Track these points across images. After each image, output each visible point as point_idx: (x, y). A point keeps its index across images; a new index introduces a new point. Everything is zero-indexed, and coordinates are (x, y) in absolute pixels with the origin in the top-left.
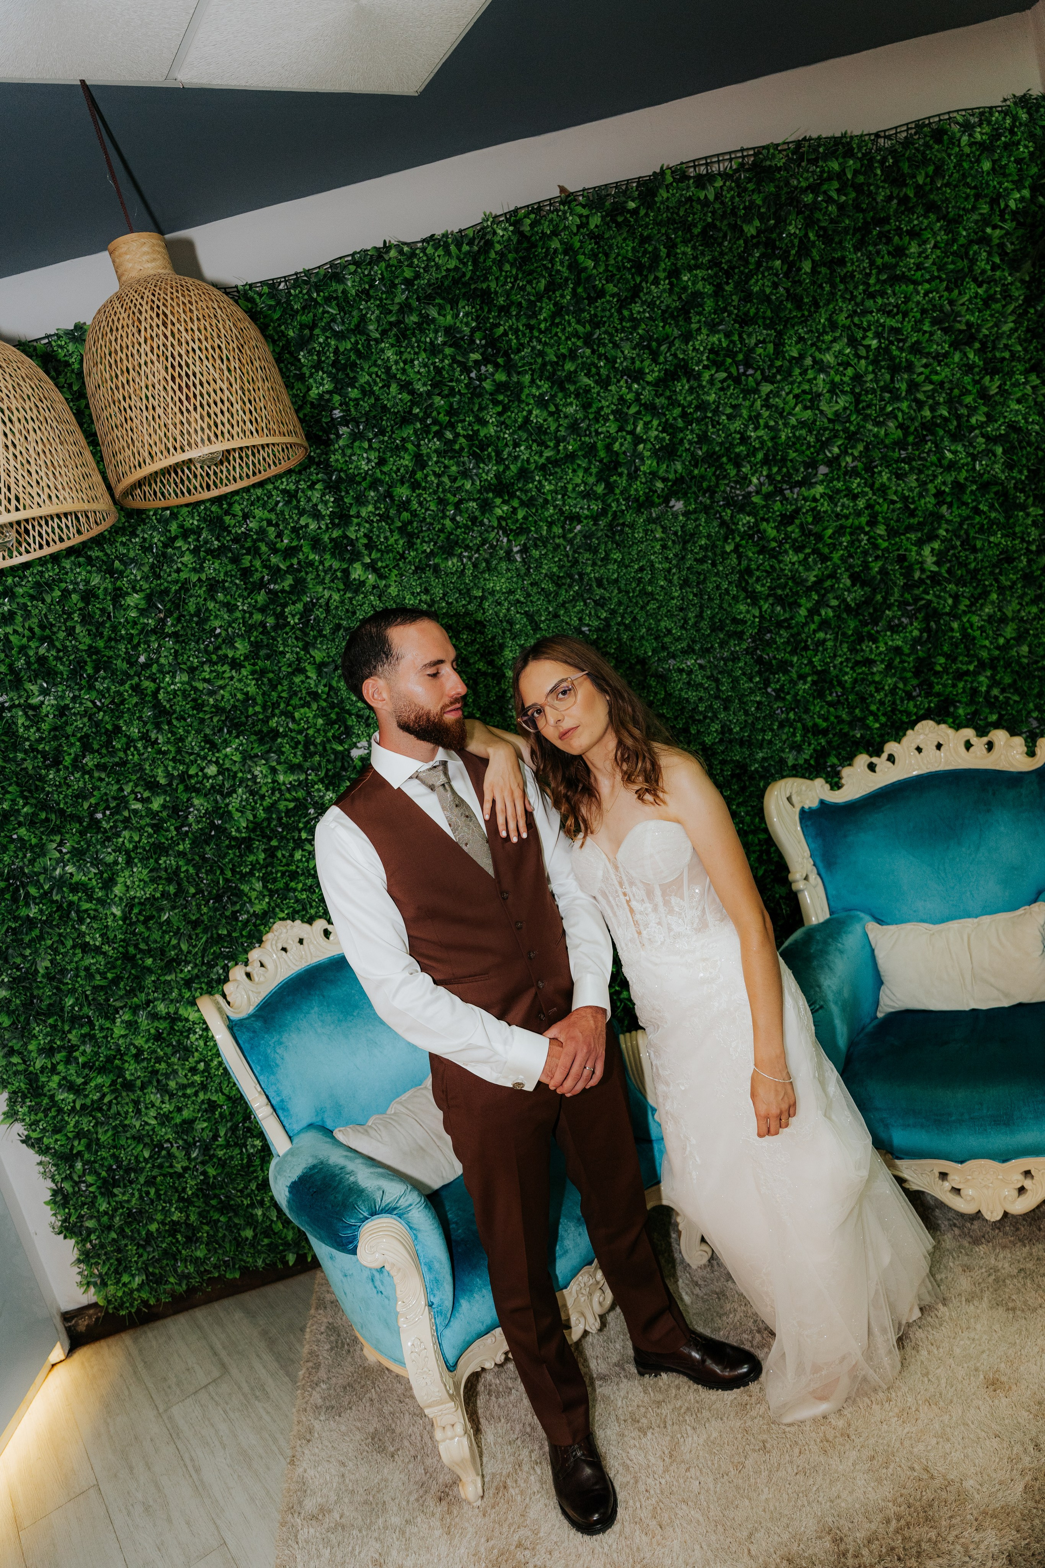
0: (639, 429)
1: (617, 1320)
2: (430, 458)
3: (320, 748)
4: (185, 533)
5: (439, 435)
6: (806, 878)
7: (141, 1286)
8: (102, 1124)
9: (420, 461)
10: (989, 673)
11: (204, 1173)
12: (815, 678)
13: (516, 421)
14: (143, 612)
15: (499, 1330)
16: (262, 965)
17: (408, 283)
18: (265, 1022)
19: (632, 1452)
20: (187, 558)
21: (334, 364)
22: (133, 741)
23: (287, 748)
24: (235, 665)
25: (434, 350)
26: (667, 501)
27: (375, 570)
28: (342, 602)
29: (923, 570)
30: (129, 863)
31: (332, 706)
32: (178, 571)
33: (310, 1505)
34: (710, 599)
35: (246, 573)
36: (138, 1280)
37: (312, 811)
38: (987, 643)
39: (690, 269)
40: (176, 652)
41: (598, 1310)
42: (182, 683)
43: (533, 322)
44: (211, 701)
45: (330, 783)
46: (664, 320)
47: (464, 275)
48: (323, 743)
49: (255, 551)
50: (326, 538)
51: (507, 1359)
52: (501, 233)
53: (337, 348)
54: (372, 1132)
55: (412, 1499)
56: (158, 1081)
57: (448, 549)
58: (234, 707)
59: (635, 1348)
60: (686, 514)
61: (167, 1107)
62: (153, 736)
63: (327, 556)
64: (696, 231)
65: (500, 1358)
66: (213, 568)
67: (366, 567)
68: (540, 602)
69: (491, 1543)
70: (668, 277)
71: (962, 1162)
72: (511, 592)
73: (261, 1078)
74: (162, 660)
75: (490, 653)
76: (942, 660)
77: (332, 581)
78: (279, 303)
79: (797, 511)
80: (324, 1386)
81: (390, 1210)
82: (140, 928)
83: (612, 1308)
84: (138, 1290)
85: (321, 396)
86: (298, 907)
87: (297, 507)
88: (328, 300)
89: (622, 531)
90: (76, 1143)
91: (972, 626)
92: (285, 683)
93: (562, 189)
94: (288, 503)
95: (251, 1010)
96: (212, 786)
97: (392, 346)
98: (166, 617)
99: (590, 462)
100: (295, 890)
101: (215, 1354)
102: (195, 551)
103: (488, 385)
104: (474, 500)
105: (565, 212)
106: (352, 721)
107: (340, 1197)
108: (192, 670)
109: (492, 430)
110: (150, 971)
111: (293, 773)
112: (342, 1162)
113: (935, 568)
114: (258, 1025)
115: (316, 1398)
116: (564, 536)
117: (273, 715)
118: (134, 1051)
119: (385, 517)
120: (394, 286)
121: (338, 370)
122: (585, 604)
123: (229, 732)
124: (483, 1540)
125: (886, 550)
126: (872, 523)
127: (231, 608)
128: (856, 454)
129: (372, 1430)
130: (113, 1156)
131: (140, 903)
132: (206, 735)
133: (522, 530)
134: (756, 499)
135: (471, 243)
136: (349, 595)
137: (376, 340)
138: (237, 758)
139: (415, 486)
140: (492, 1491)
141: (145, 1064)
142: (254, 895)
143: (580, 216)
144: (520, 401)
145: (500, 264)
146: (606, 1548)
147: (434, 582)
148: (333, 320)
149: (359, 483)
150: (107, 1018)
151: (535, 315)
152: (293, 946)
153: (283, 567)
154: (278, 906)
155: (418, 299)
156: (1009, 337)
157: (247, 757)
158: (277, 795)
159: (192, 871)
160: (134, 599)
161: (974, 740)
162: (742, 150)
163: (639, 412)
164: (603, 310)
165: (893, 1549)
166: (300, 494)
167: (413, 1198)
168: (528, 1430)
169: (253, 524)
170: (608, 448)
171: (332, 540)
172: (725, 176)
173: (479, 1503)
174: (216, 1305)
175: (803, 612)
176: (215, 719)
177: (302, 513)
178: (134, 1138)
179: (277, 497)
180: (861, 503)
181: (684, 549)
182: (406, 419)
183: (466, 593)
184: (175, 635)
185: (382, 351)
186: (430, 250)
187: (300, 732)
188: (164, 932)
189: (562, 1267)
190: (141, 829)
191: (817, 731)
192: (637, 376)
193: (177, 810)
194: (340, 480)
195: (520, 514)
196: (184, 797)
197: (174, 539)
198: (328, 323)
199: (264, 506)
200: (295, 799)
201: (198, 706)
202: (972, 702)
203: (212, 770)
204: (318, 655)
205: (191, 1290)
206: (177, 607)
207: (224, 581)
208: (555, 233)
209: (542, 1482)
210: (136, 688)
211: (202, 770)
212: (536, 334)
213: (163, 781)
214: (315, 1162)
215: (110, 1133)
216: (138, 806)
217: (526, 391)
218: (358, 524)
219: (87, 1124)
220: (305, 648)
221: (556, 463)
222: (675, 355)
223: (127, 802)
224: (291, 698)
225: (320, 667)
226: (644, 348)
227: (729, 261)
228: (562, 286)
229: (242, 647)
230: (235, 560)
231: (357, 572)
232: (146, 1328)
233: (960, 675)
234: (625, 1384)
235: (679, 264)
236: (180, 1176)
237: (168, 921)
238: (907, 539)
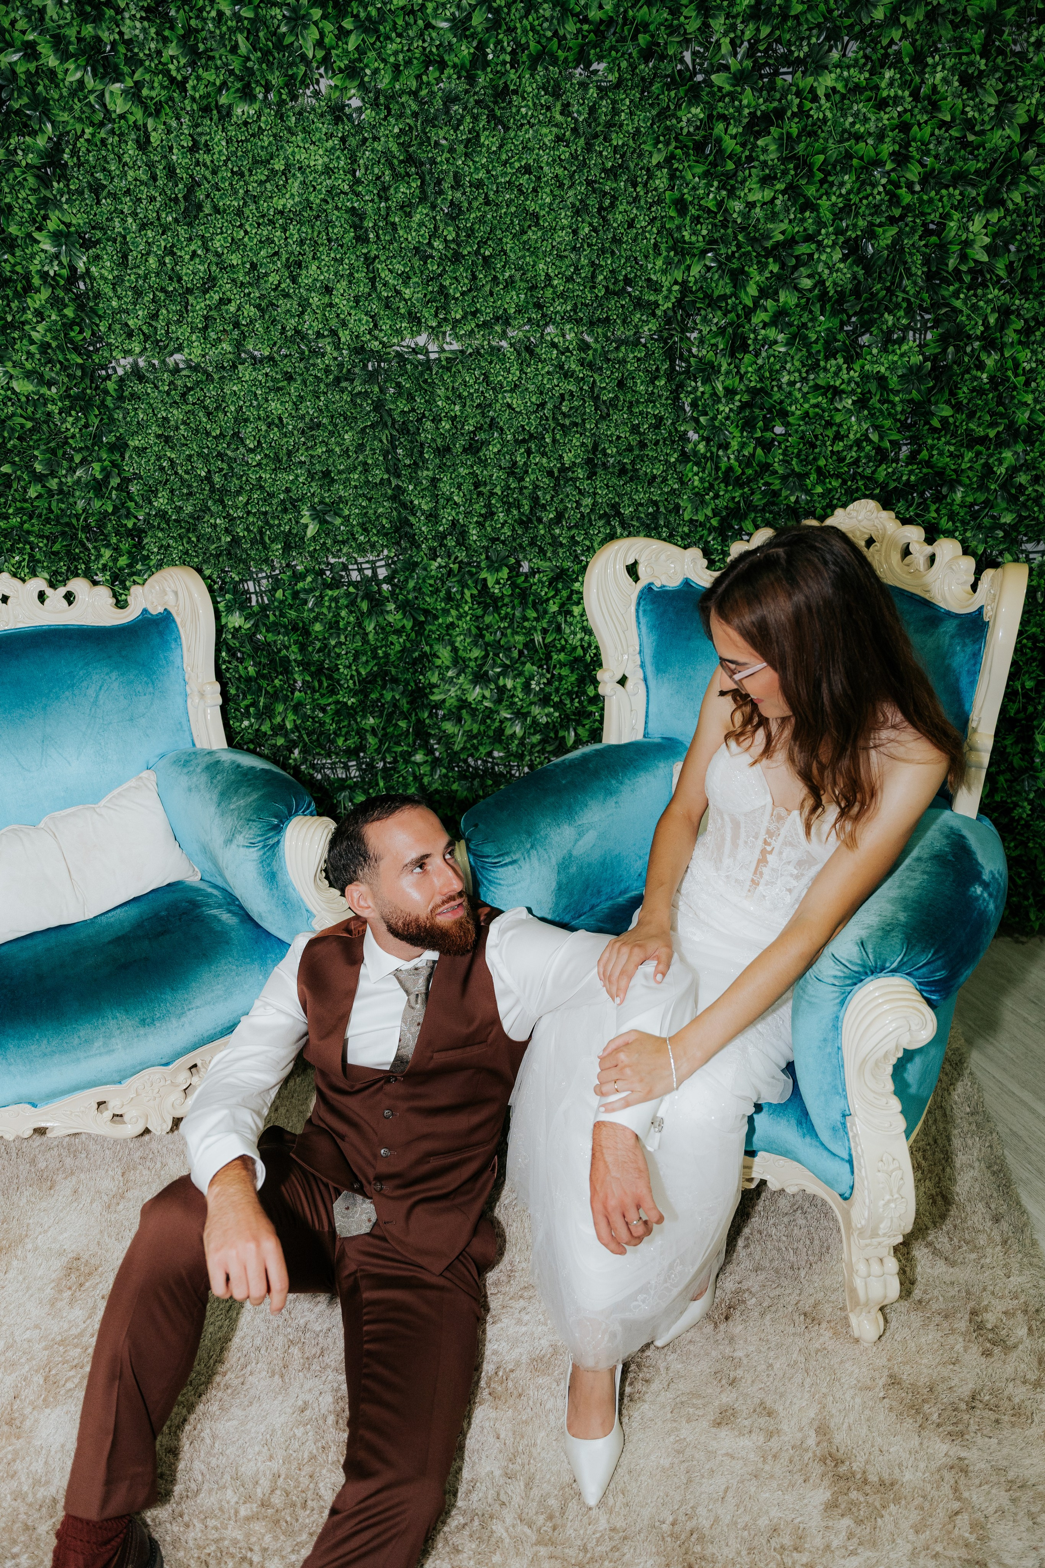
6: (622, 681)
10: (1020, 448)
12: (746, 398)
26: (583, 59)
29: (963, 258)
38: (1029, 399)
76: (947, 411)
79: (780, 113)
91: (1017, 365)
113: (985, 258)
116: (414, 94)
125: (908, 208)
126: (901, 158)
128: (910, 26)
134: (718, 79)
175: (752, 290)
180: (887, 118)
181: (589, 147)
195: (353, 42)
202: (982, 487)
233: (972, 441)
238: (950, 196)
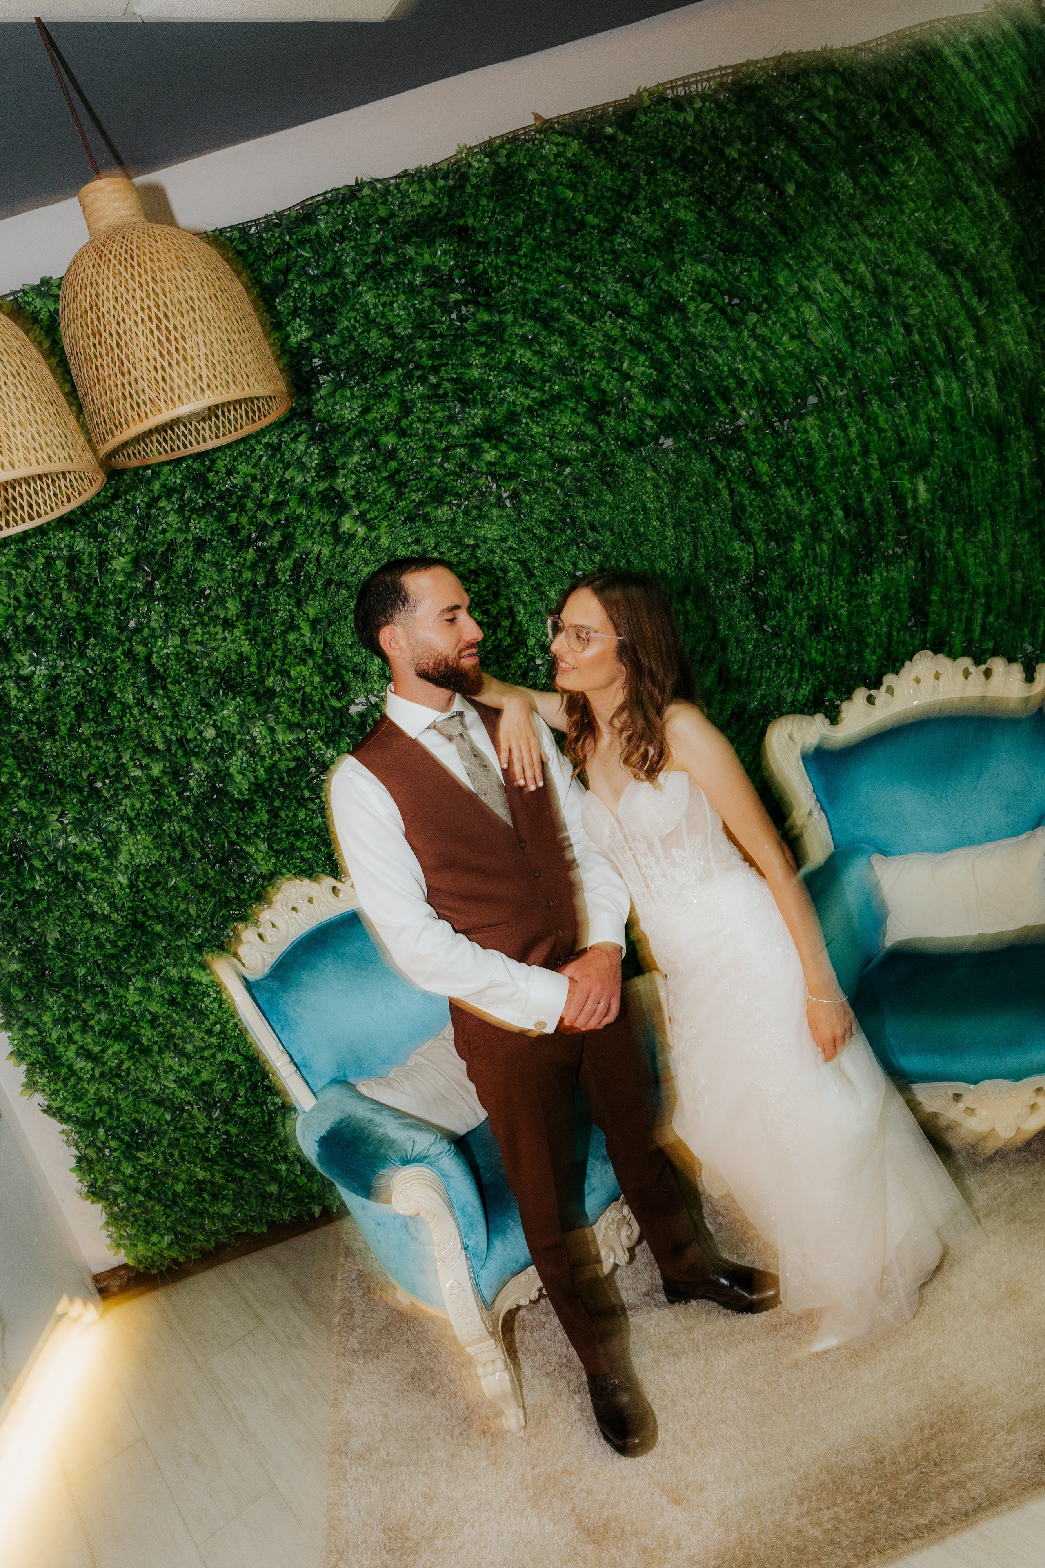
0: (625, 366)
1: (644, 1253)
2: (414, 405)
3: (318, 706)
4: (169, 491)
5: (423, 379)
6: (810, 814)
7: (171, 1244)
8: (122, 1090)
9: (406, 408)
10: (983, 601)
11: (227, 1132)
12: (811, 613)
13: (500, 362)
14: (129, 576)
15: (532, 1268)
16: (273, 925)
17: (383, 221)
18: (282, 981)
19: (668, 1377)
20: (172, 518)
21: (311, 310)
22: (129, 707)
23: (284, 707)
24: (228, 624)
25: (412, 290)
26: (656, 439)
27: (365, 522)
28: (333, 556)
29: (915, 499)
30: (132, 830)
31: (328, 663)
32: (164, 532)
33: (356, 1444)
34: (704, 538)
35: (233, 530)
36: (167, 1239)
37: (313, 770)
38: (981, 570)
39: (671, 196)
40: (166, 615)
41: (626, 1243)
42: (175, 647)
43: (513, 258)
44: (206, 663)
45: (330, 741)
46: (646, 251)
47: (440, 211)
48: (321, 702)
49: (241, 508)
50: (312, 491)
51: (541, 1296)
52: (476, 165)
53: (313, 293)
54: (393, 1083)
55: (456, 1433)
56: (175, 1045)
57: (439, 496)
58: (228, 668)
59: (664, 1277)
60: (676, 451)
61: (185, 1070)
62: (148, 702)
63: (315, 509)
64: (676, 156)
65: (534, 1295)
66: (199, 527)
67: (356, 518)
68: (533, 549)
69: (537, 1471)
70: (649, 205)
71: (975, 1083)
72: (504, 539)
73: (282, 1037)
74: (153, 624)
75: (485, 603)
76: (937, 589)
77: (321, 536)
78: (251, 248)
79: (788, 444)
80: (360, 1331)
81: (419, 1159)
82: (148, 895)
83: (639, 1242)
84: (167, 1249)
85: (300, 345)
86: (304, 866)
87: (281, 461)
88: (301, 243)
89: (612, 471)
90: (97, 1110)
91: (965, 553)
92: (279, 641)
93: (537, 117)
94: (271, 457)
95: (267, 970)
96: (212, 749)
97: (370, 289)
98: (154, 579)
99: (577, 401)
100: (301, 849)
101: (249, 1306)
102: (180, 510)
103: (469, 326)
104: (462, 446)
105: (541, 141)
106: (348, 676)
107: (371, 1149)
108: (184, 633)
109: (476, 373)
110: (161, 937)
111: (292, 732)
112: (369, 1115)
113: (927, 496)
114: (275, 985)
115: (354, 1343)
116: (554, 481)
117: (269, 675)
118: (149, 1017)
119: (372, 467)
120: (368, 225)
121: (316, 317)
122: (578, 548)
123: (225, 694)
124: (529, 1469)
125: (878, 479)
126: (864, 453)
127: (219, 567)
128: (845, 382)
129: (410, 1370)
130: (135, 1121)
131: (147, 871)
132: (202, 699)
133: (512, 476)
134: (746, 433)
135: (445, 177)
136: (339, 549)
137: (352, 283)
138: (235, 719)
139: (402, 433)
140: (533, 1422)
141: (161, 1029)
142: (259, 856)
143: (557, 144)
144: (503, 342)
145: (477, 197)
146: (650, 1469)
147: (426, 531)
148: (308, 264)
149: (344, 433)
150: (120, 985)
151: (515, 250)
152: (303, 905)
153: (270, 523)
154: (284, 866)
155: (394, 238)
156: (996, 255)
157: (245, 718)
158: (277, 755)
159: (196, 835)
160: (120, 563)
161: (972, 669)
162: (721, 69)
163: (624, 349)
164: (584, 243)
165: (928, 1454)
166: (283, 447)
167: (444, 1146)
168: (565, 1361)
169: (237, 480)
170: (596, 386)
171: (318, 493)
172: (703, 97)
173: (522, 1433)
174: (246, 1260)
175: (797, 547)
176: (211, 682)
177: (287, 466)
178: (154, 1102)
179: (260, 450)
180: (852, 433)
181: (676, 487)
182: (388, 365)
183: (458, 542)
184: (165, 597)
185: (360, 294)
186: (403, 187)
187: (298, 690)
188: (172, 898)
189: (591, 1203)
190: (141, 796)
191: (814, 667)
192: (622, 311)
193: (177, 774)
194: (323, 431)
195: (509, 459)
196: (184, 762)
197: (156, 499)
198: (303, 267)
199: (247, 461)
200: (296, 759)
201: (192, 669)
202: (967, 629)
203: (210, 733)
204: (312, 612)
205: (220, 1246)
206: (165, 569)
207: (211, 540)
208: (531, 165)
209: (582, 1410)
210: (129, 654)
211: (200, 733)
212: (516, 270)
213: (161, 747)
214: (342, 1116)
215: (130, 1098)
216: (138, 773)
217: (509, 331)
218: (345, 476)
219: (107, 1091)
220: (299, 604)
221: (542, 404)
222: (659, 287)
223: (126, 770)
224: (285, 657)
225: (314, 623)
226: (627, 280)
227: (711, 186)
228: (542, 220)
229: (233, 607)
230: (222, 517)
231: (347, 524)
232: (178, 1285)
233: (955, 603)
234: (656, 1314)
235: (659, 192)
236: (202, 1136)
237: (175, 887)
238: (899, 467)
